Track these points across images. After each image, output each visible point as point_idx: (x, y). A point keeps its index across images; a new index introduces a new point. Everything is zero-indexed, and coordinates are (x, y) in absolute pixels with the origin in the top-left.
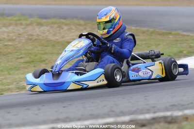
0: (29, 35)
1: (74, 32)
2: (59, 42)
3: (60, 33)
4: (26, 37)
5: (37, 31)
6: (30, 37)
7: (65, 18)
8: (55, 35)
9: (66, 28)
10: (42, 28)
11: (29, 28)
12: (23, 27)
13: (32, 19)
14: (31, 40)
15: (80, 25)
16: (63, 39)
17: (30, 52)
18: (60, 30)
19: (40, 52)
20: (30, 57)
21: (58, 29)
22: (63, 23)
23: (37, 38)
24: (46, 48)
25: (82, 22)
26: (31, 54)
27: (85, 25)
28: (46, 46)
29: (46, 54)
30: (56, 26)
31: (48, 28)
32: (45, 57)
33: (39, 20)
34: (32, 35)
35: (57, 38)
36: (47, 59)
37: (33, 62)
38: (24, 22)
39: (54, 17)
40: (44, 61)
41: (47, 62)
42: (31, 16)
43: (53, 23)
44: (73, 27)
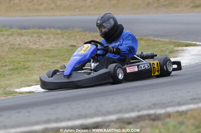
0: (11, 45)
1: (53, 40)
2: (39, 50)
3: (39, 42)
4: (9, 46)
5: (18, 40)
6: (13, 46)
7: (44, 28)
8: (35, 44)
9: (45, 37)
10: (23, 38)
11: (11, 38)
12: (5, 37)
13: (13, 30)
14: (13, 49)
15: (57, 34)
16: (43, 48)
17: (14, 60)
18: (39, 39)
19: (23, 60)
20: (14, 65)
21: (37, 38)
22: (42, 32)
23: (19, 47)
24: (28, 56)
25: (59, 31)
26: (14, 62)
27: (62, 33)
28: (28, 54)
29: (28, 61)
30: (35, 35)
31: (29, 37)
32: (28, 64)
33: (20, 31)
34: (14, 45)
35: (37, 46)
36: (29, 66)
37: (17, 69)
38: (5, 33)
39: (33, 27)
40: (28, 68)
41: (30, 68)
42: (11, 27)
43: (33, 33)
44: (51, 36)
